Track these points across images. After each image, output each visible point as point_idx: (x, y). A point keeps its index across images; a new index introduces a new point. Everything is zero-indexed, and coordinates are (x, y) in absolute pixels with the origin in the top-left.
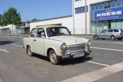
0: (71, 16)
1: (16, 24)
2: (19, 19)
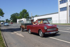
0: (58, 13)
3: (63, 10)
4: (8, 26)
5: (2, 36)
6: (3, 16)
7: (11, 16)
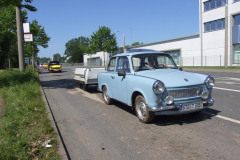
0: (197, 36)
1: (109, 50)
2: (114, 43)
3: (213, 29)
4: (60, 71)
5: (44, 100)
6: (46, 47)
7: (67, 45)
